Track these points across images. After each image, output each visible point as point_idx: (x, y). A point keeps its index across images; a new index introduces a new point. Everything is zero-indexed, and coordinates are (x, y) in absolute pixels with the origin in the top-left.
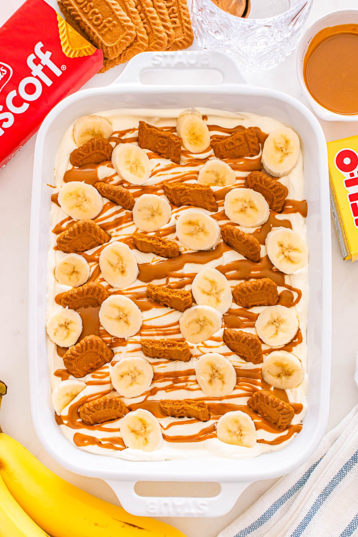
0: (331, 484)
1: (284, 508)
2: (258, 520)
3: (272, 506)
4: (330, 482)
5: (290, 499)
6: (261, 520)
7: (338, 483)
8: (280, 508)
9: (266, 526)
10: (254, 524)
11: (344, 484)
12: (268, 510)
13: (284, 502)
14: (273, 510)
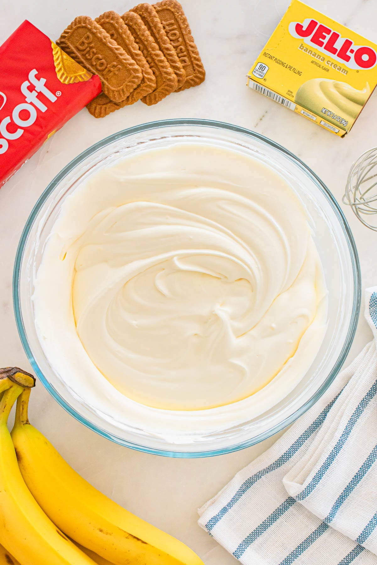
0: (350, 422)
1: (302, 450)
2: (275, 462)
3: (290, 448)
4: (349, 421)
5: (307, 440)
6: (279, 462)
7: (356, 420)
8: (298, 450)
9: (284, 468)
10: (272, 466)
11: (362, 420)
12: (286, 453)
13: (302, 444)
14: (291, 453)
